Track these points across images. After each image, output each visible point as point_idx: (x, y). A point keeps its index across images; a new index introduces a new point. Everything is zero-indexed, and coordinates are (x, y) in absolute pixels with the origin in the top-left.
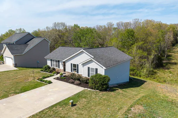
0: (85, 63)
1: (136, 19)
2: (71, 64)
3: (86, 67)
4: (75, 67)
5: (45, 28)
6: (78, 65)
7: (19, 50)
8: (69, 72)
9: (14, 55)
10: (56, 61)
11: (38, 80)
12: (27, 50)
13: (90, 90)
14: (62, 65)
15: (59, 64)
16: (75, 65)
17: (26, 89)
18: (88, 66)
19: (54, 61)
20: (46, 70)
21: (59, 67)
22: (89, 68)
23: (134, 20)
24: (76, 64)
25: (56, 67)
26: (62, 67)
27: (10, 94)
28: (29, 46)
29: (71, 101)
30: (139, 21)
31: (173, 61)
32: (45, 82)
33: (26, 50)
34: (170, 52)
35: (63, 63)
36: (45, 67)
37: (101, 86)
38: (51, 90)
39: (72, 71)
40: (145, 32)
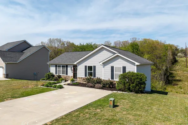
0: (106, 61)
1: (134, 38)
2: (86, 67)
3: (108, 67)
4: (91, 70)
5: (40, 43)
6: (95, 67)
7: (13, 58)
8: (82, 78)
9: (6, 63)
10: (63, 66)
11: (43, 86)
12: (23, 57)
13: (122, 92)
14: (72, 70)
15: (67, 69)
16: (90, 68)
17: (29, 94)
18: (112, 64)
19: (59, 66)
20: (49, 78)
21: (67, 74)
22: (112, 68)
23: (132, 39)
24: (92, 65)
25: (62, 74)
26: (70, 73)
27: (6, 98)
28: (25, 54)
29: (112, 99)
30: (137, 40)
31: (177, 78)
32: (54, 87)
33: (21, 58)
34: (171, 70)
35: (73, 68)
36: (48, 75)
37: (138, 86)
38: (67, 94)
39: (86, 76)
40: (150, 46)
